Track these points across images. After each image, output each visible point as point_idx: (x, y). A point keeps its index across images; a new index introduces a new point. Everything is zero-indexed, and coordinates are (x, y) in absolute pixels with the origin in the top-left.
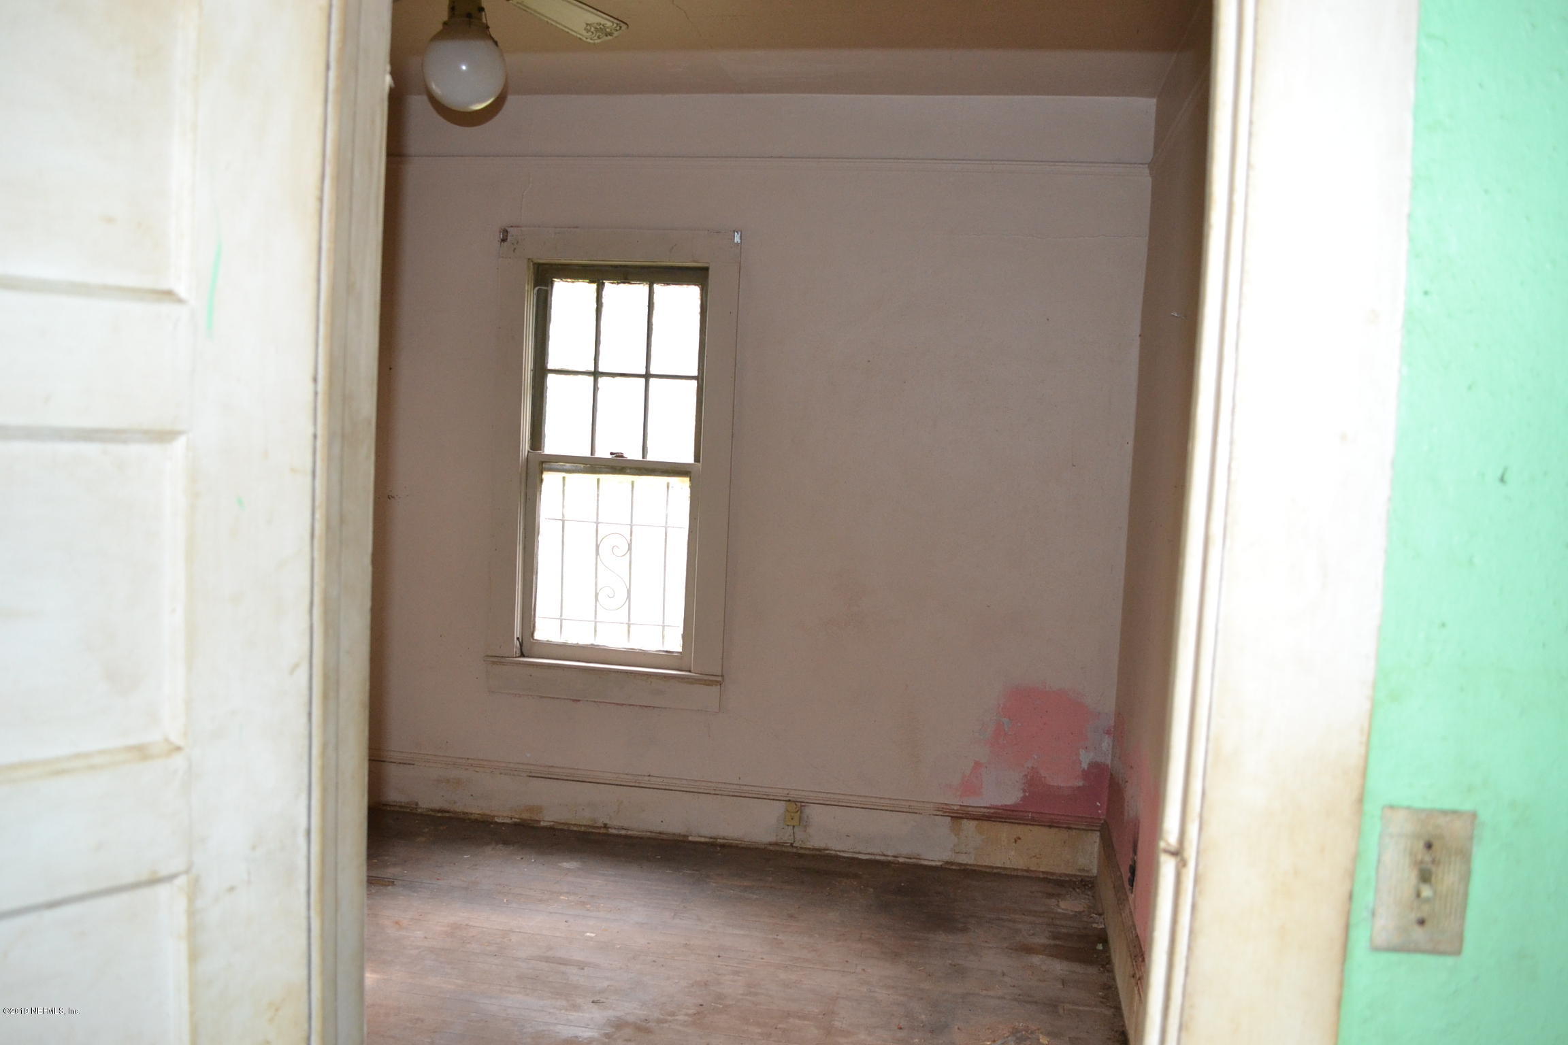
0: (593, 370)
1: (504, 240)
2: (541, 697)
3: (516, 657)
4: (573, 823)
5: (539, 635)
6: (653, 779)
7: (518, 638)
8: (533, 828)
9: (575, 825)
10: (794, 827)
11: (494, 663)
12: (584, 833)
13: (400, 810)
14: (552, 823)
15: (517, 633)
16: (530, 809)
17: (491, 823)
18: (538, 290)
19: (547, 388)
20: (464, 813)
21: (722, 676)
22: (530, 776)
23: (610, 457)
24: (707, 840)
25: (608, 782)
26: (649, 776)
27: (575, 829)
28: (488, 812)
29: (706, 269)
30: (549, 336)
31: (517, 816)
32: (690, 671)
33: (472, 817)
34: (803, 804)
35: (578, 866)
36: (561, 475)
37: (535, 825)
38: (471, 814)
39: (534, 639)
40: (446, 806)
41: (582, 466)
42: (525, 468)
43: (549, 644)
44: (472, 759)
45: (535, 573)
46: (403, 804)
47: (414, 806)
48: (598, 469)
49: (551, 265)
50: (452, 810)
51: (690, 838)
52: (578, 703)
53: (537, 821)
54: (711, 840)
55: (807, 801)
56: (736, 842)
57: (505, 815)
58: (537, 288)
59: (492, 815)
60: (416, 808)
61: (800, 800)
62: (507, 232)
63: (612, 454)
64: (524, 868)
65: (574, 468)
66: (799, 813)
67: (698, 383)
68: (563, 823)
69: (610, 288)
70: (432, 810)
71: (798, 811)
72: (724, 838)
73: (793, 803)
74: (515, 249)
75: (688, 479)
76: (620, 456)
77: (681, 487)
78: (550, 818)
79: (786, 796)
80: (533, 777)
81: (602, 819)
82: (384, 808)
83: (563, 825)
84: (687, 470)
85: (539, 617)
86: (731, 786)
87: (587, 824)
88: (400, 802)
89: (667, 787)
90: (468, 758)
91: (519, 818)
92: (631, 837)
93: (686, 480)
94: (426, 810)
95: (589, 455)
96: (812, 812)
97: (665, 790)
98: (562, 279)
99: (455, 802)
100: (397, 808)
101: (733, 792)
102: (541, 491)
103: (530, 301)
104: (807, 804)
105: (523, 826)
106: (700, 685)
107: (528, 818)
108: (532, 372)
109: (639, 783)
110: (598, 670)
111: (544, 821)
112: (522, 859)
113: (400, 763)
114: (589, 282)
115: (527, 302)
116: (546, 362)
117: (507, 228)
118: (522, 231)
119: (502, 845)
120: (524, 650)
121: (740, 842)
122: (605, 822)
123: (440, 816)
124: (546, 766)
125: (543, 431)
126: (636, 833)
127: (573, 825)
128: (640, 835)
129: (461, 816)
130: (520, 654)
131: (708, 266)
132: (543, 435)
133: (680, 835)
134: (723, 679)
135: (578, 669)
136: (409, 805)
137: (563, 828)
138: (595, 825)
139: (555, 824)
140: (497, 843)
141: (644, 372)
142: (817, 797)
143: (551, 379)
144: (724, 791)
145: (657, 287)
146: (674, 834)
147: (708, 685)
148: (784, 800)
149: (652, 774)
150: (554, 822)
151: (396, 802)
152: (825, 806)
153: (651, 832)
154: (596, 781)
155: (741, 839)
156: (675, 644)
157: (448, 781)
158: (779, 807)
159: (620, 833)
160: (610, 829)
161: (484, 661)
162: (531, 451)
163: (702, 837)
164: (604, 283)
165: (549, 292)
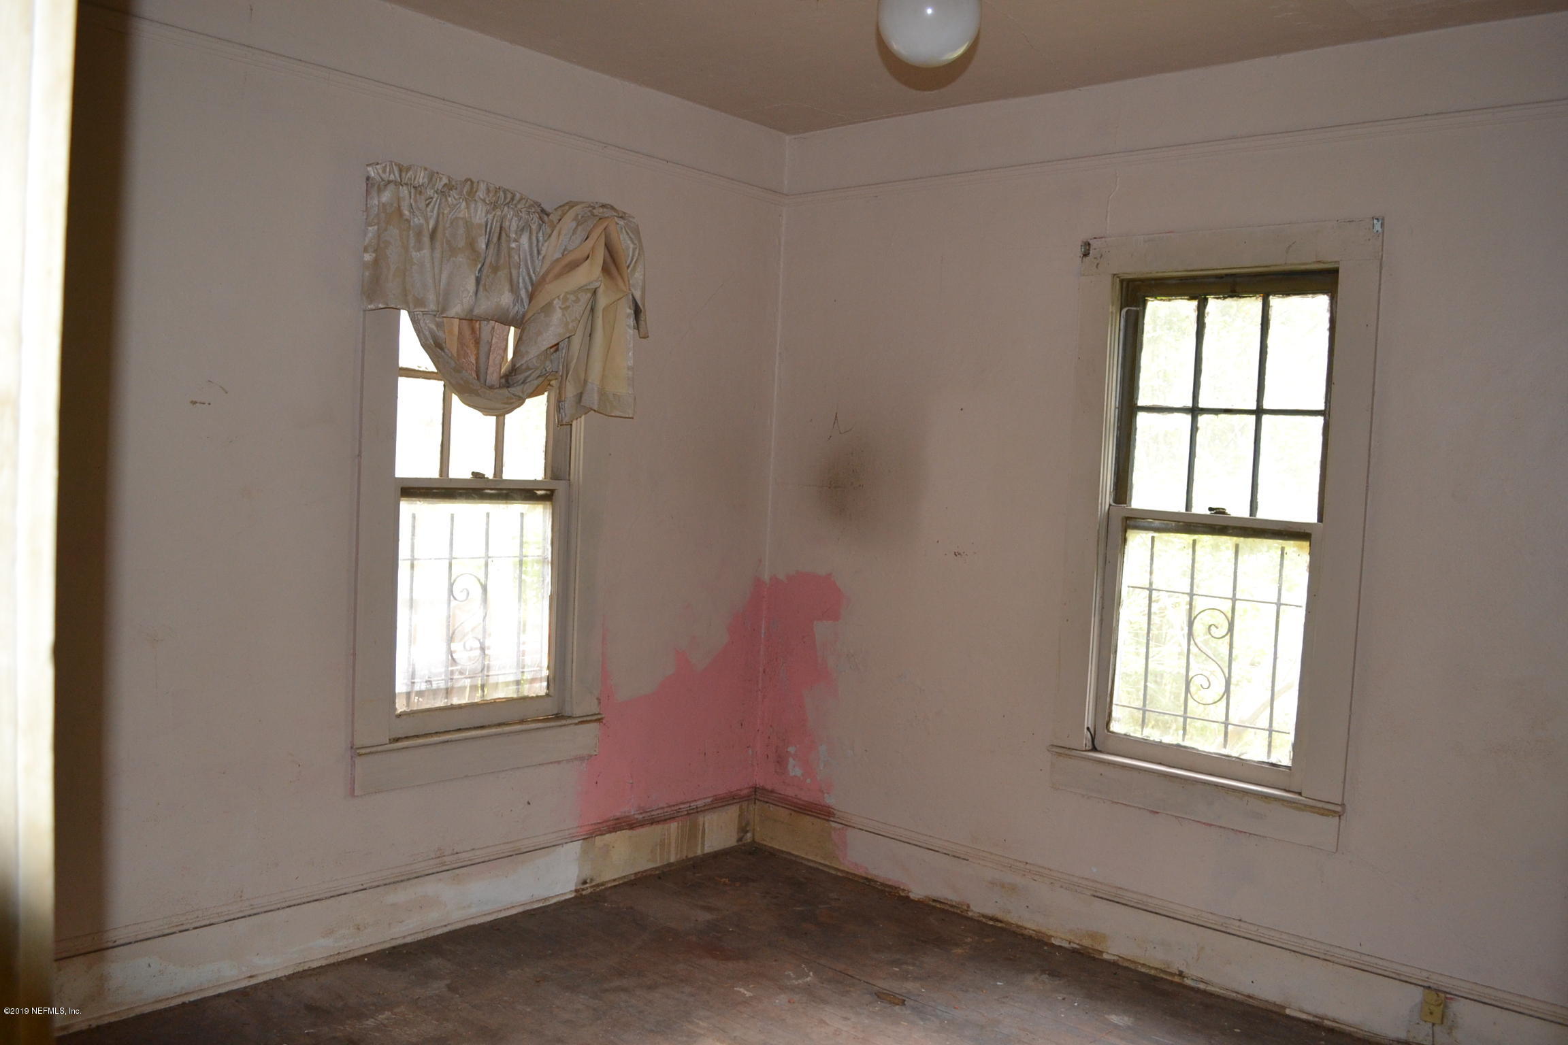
0: (1190, 404)
1: (1086, 255)
2: (1113, 802)
3: (1086, 751)
4: (1142, 962)
5: (1115, 727)
6: (1242, 924)
7: (1088, 729)
8: (1094, 959)
9: (1144, 965)
10: (1433, 1024)
11: (1060, 754)
12: (1155, 978)
13: (951, 909)
14: (1116, 958)
15: (1088, 721)
16: (1093, 936)
17: (1046, 944)
18: (1127, 312)
19: (1136, 429)
20: (1018, 926)
21: (1343, 805)
22: (1094, 896)
23: (1208, 513)
24: (1311, 1018)
25: (1186, 919)
26: (1240, 920)
27: (1143, 970)
28: (1044, 930)
29: (1335, 272)
30: (1140, 367)
31: (1077, 942)
32: (1300, 794)
33: (1026, 932)
34: (1448, 996)
35: (1130, 1024)
36: (1151, 534)
37: (1097, 956)
38: (1026, 929)
39: (1108, 731)
40: (999, 915)
41: (1174, 524)
42: (1105, 523)
43: (1126, 738)
44: (1031, 864)
45: (1113, 651)
46: (954, 903)
47: (965, 908)
48: (1192, 527)
49: (1143, 281)
50: (1005, 920)
51: (1288, 1012)
52: (1157, 815)
53: (1100, 951)
54: (1317, 1019)
55: (1457, 993)
56: (1352, 1029)
57: (1063, 937)
58: (1125, 310)
59: (1049, 934)
60: (967, 911)
61: (1447, 990)
62: (1089, 244)
63: (1211, 509)
64: (1062, 1013)
65: (1163, 526)
66: (1442, 1006)
67: (1325, 420)
68: (1129, 960)
69: (1215, 305)
70: (984, 916)
71: (1440, 1005)
72: (1334, 1021)
73: (1434, 992)
74: (1098, 264)
75: (1308, 543)
76: (1220, 512)
77: (1298, 556)
78: (1114, 950)
79: (1425, 981)
80: (1097, 897)
81: (1177, 965)
82: (934, 904)
83: (1129, 962)
84: (1307, 531)
85: (1117, 705)
86: (1348, 953)
87: (1159, 966)
88: (951, 900)
89: (1263, 940)
90: (1027, 863)
91: (1078, 944)
92: (1211, 994)
93: (1306, 544)
94: (978, 915)
95: (1183, 510)
96: (1460, 1008)
97: (1260, 942)
98: (1156, 298)
99: (1009, 912)
100: (947, 907)
101: (1351, 961)
102: (1124, 553)
103: (1115, 325)
104: (1456, 997)
105: (1082, 954)
106: (1309, 813)
107: (1090, 946)
108: (1117, 410)
109: (1226, 927)
110: (1181, 779)
111: (1107, 953)
112: (1064, 999)
113: (954, 856)
114: (1188, 299)
115: (1112, 325)
116: (1135, 398)
117: (1091, 242)
118: (1106, 242)
119: (1047, 976)
120: (1095, 743)
121: (1356, 1032)
122: (1180, 969)
123: (992, 925)
124: (1116, 887)
125: (1129, 482)
126: (1218, 990)
127: (1140, 964)
128: (1223, 994)
129: (1014, 929)
130: (1090, 748)
131: (1336, 266)
132: (1129, 485)
133: (1275, 1004)
134: (1344, 811)
135: (1157, 773)
136: (960, 906)
137: (1129, 966)
138: (1168, 970)
139: (1120, 959)
140: (1043, 972)
141: (1254, 407)
142: (1472, 990)
143: (1141, 417)
144: (1338, 958)
145: (1275, 301)
146: (1267, 1001)
147: (1322, 815)
148: (1421, 986)
149: (1243, 919)
150: (1120, 957)
151: (947, 899)
152: (1481, 1004)
153: (1236, 992)
154: (1171, 915)
155: (1358, 1027)
156: (1283, 755)
157: (1003, 886)
158: (1417, 994)
159: (1199, 986)
160: (1185, 979)
161: (1048, 750)
162: (1113, 504)
163: (1304, 1012)
164: (1207, 299)
165: (1141, 314)
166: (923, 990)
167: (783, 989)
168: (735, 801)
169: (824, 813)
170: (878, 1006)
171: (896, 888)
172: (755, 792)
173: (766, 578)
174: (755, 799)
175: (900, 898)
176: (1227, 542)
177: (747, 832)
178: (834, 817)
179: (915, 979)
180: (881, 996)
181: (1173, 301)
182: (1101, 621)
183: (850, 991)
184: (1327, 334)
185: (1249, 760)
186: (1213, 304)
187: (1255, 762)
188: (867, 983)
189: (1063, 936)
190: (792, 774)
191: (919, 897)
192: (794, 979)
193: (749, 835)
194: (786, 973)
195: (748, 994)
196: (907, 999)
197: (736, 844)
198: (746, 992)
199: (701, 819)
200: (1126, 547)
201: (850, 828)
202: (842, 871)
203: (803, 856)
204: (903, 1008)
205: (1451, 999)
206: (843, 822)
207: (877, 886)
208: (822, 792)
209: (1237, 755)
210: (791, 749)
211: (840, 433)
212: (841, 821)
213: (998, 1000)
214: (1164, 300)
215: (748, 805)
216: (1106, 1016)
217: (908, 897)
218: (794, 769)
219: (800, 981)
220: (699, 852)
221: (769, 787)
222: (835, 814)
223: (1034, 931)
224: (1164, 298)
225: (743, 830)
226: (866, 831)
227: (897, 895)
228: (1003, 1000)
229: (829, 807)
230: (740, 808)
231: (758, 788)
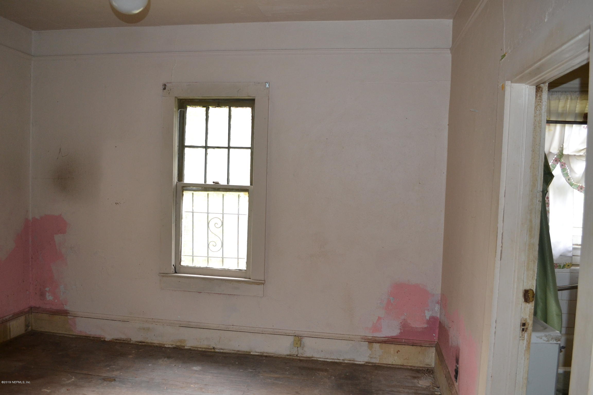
0: (204, 145)
1: (164, 89)
2: (184, 291)
3: (173, 274)
5: (183, 263)
6: (234, 327)
7: (173, 265)
8: (182, 349)
9: (200, 348)
10: (298, 347)
11: (163, 276)
12: (205, 351)
14: (190, 347)
15: (173, 263)
16: (180, 341)
17: (163, 347)
19: (185, 154)
20: (151, 343)
21: (264, 280)
22: (180, 326)
23: (213, 184)
24: (259, 354)
25: (214, 328)
26: (233, 325)
27: (200, 349)
28: (161, 342)
29: (254, 100)
30: (185, 131)
31: (175, 344)
32: (250, 279)
33: (155, 345)
35: (201, 369)
36: (191, 192)
37: (183, 348)
38: (154, 343)
39: (181, 265)
40: (143, 340)
41: (201, 188)
42: (176, 189)
43: (187, 267)
45: (180, 236)
46: (124, 339)
48: (208, 189)
49: (186, 100)
50: (146, 341)
51: (251, 353)
52: (201, 293)
53: (183, 346)
54: (261, 354)
56: (273, 355)
58: (179, 110)
59: (163, 344)
60: (130, 341)
61: (301, 335)
62: (166, 85)
63: (214, 182)
64: (176, 370)
65: (197, 189)
67: (251, 150)
70: (137, 342)
71: (299, 340)
73: (297, 337)
74: (169, 93)
75: (248, 193)
76: (217, 183)
77: (245, 196)
78: (189, 344)
79: (294, 334)
80: (181, 326)
81: (212, 345)
82: (116, 341)
83: (195, 348)
84: (247, 189)
85: (183, 255)
86: (269, 330)
87: (206, 347)
88: (123, 338)
89: (241, 331)
90: (153, 319)
91: (175, 345)
92: (225, 353)
93: (247, 193)
94: (135, 342)
95: (203, 183)
96: (305, 340)
97: (240, 331)
98: (190, 106)
99: (147, 338)
100: (122, 341)
101: (270, 332)
102: (183, 200)
103: (176, 116)
104: (304, 337)
105: (177, 348)
106: (254, 285)
107: (180, 345)
108: (178, 147)
109: (228, 329)
110: (209, 279)
111: (186, 346)
112: (175, 365)
113: (123, 321)
114: (202, 107)
115: (175, 116)
116: (184, 142)
117: (166, 84)
118: (172, 84)
119: (167, 359)
120: (176, 270)
121: (274, 355)
122: (213, 346)
123: (141, 345)
124: (187, 322)
125: (183, 173)
126: (227, 351)
127: (199, 348)
128: (229, 352)
129: (150, 344)
130: (174, 272)
131: (254, 98)
132: (183, 175)
133: (247, 352)
134: (265, 282)
135: (201, 278)
136: (127, 340)
137: (195, 349)
138: (209, 348)
139: (191, 347)
140: (165, 358)
141: (227, 146)
142: (308, 334)
143: (187, 150)
144: (266, 332)
145: (232, 109)
146: (244, 351)
147: (258, 285)
148: (293, 336)
149: (234, 325)
150: (191, 346)
151: (121, 338)
152: (312, 338)
153: (234, 350)
154: (209, 328)
155: (274, 353)
156: (243, 266)
157: (144, 329)
158: (291, 339)
159: (220, 351)
160: (216, 350)
161: (159, 275)
162: (178, 182)
163: (257, 352)
164: (209, 107)
165: (185, 112)
166: (121, 374)
167: (63, 386)
168: (23, 314)
169: (65, 313)
170: (105, 383)
171: (99, 338)
172: (31, 309)
173: (30, 218)
174: (32, 312)
175: (102, 341)
176: (220, 194)
177: (29, 326)
178: (69, 314)
179: (117, 370)
180: (105, 379)
181: (197, 107)
182: (176, 225)
183: (92, 380)
184: (251, 121)
185: (232, 270)
186: (211, 109)
187: (233, 270)
188: (98, 376)
189: (169, 343)
190: (48, 299)
191: (109, 339)
192: (67, 381)
193: (30, 328)
194: (63, 379)
195: (49, 391)
196: (116, 378)
197: (25, 332)
198: (47, 390)
199: (8, 324)
200: (183, 197)
201: (77, 317)
202: (75, 335)
203: (56, 332)
204: (115, 382)
205: (302, 338)
206: (74, 315)
207: (91, 338)
208: (63, 305)
209: (227, 268)
210: (47, 289)
211: (63, 157)
212: (72, 315)
213: (151, 371)
214: (193, 107)
215: (29, 315)
216: (192, 368)
217: (105, 341)
218: (49, 297)
219: (70, 381)
220: (9, 338)
221: (38, 306)
222: (70, 313)
223: (158, 343)
224: (193, 106)
225: (27, 326)
226: (84, 317)
227: (100, 340)
228: (153, 371)
229: (66, 310)
230: (25, 317)
231: (33, 307)
